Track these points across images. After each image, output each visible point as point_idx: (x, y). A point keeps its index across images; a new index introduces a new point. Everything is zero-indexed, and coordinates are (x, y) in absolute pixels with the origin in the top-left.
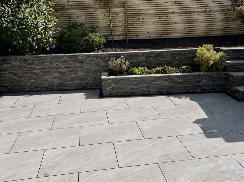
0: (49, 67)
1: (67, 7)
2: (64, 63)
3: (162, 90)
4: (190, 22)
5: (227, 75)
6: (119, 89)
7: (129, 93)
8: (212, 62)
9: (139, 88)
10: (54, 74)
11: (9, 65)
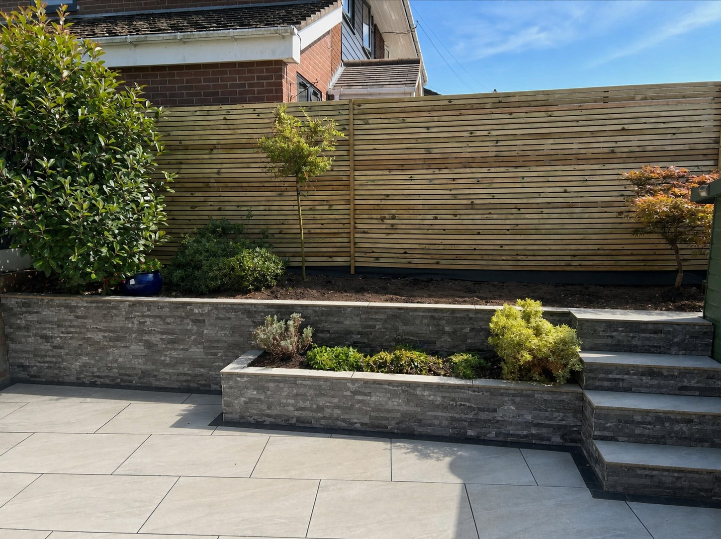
0: (122, 328)
1: (216, 185)
2: (158, 320)
3: (384, 422)
4: (515, 230)
5: (582, 398)
6: (264, 407)
7: (294, 421)
8: (528, 357)
9: (320, 409)
10: (133, 347)
11: (35, 318)
